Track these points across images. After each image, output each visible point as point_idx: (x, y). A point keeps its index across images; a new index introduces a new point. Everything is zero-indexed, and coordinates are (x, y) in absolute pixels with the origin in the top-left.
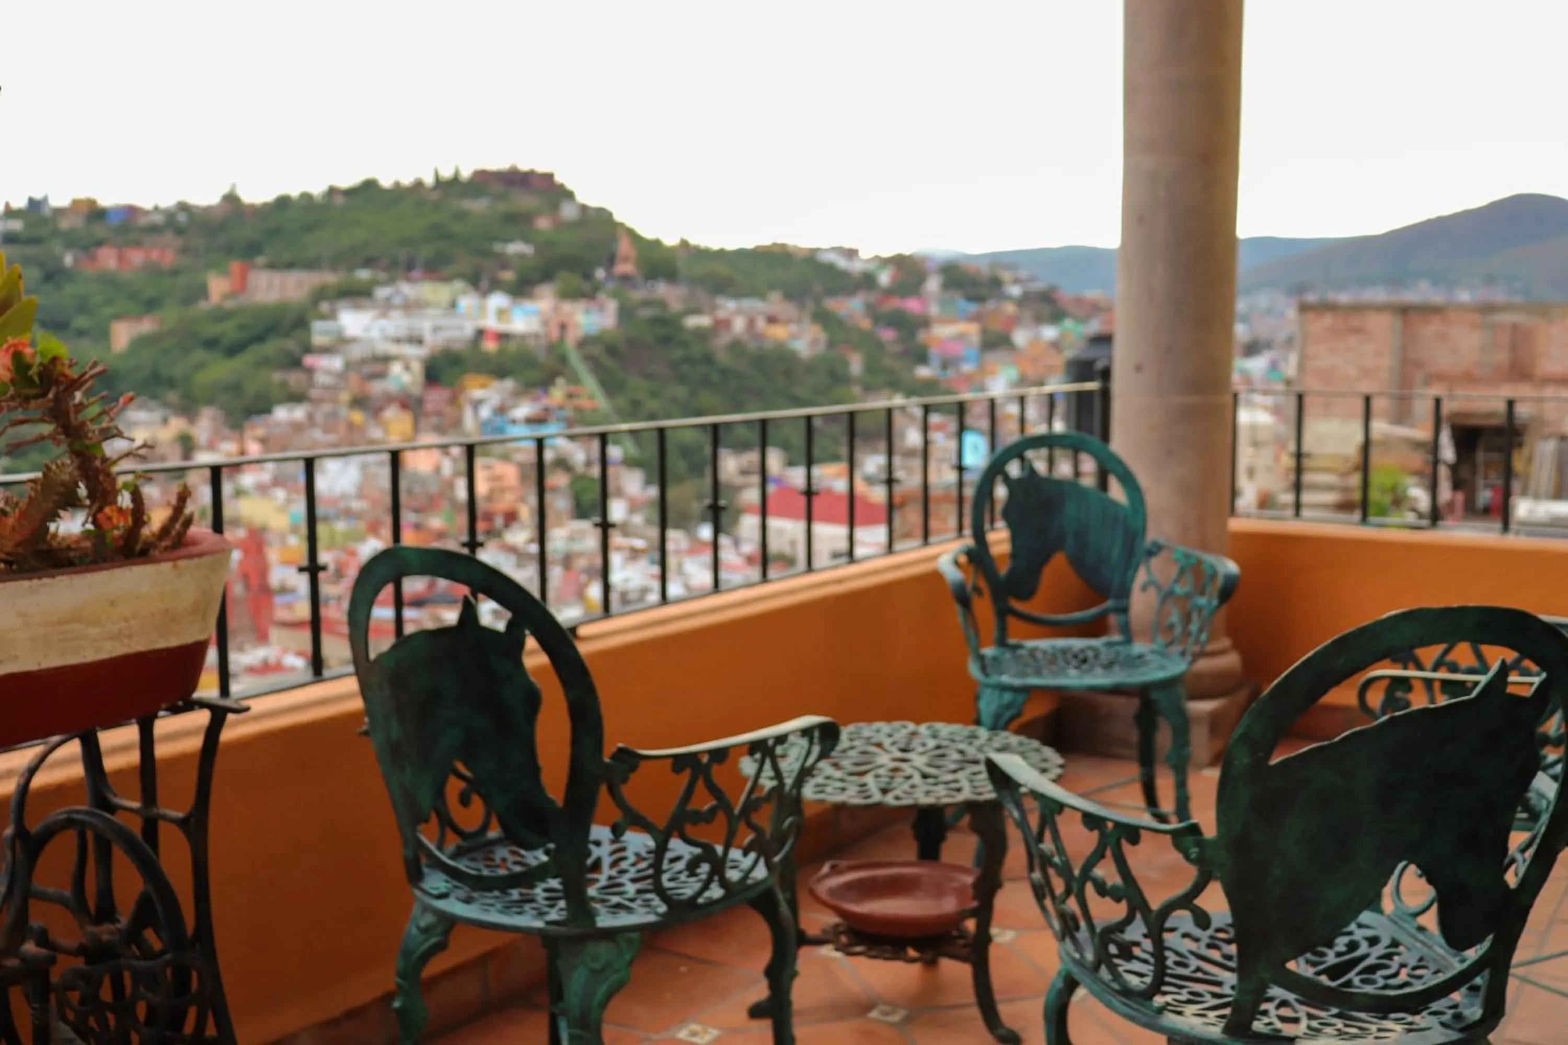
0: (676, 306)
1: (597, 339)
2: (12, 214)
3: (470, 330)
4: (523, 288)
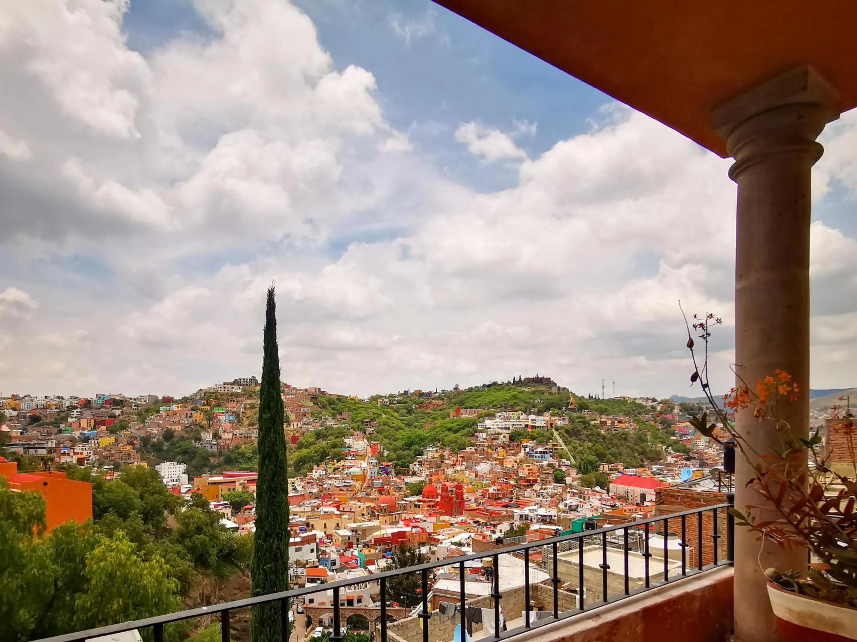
0: (588, 418)
1: (562, 428)
2: (400, 395)
3: (523, 426)
4: (540, 413)
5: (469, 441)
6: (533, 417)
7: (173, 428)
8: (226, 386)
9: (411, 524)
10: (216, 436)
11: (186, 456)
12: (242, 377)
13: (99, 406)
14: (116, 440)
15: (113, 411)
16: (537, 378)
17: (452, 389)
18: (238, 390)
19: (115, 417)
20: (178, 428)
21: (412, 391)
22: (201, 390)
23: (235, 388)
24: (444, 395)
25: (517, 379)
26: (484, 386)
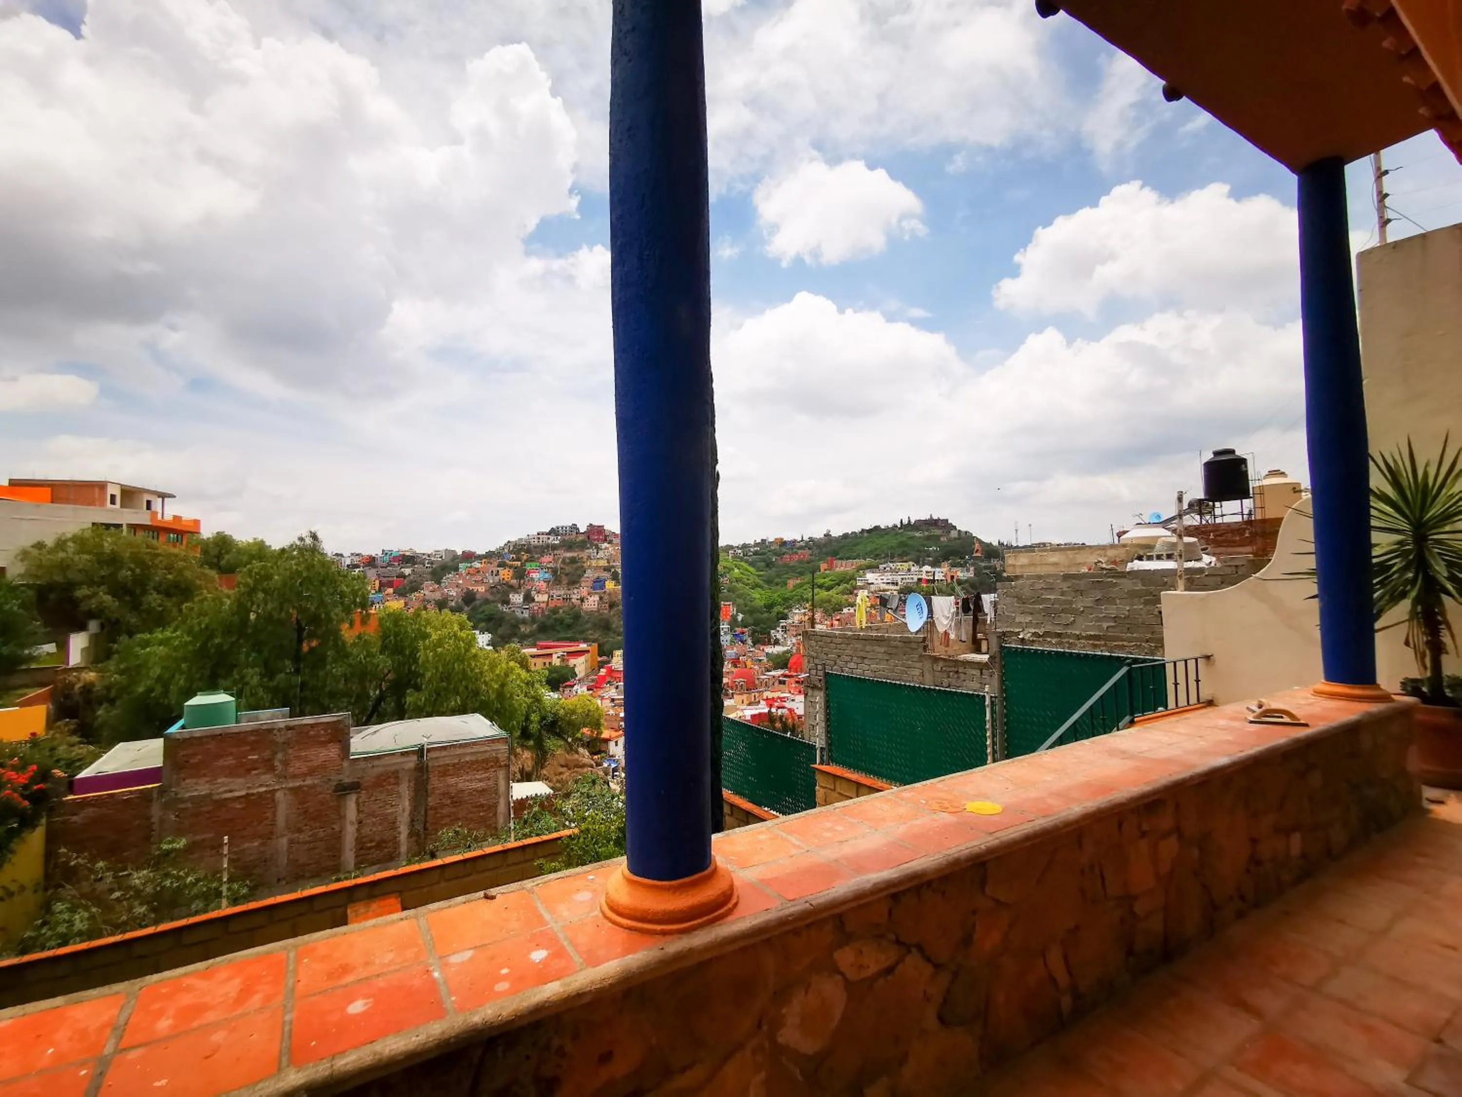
1: (966, 581)
2: (756, 545)
3: (915, 580)
4: (935, 564)
5: (846, 600)
6: (927, 568)
7: (475, 589)
8: (541, 536)
9: (776, 704)
10: (528, 598)
11: (491, 624)
12: (560, 525)
13: (385, 564)
14: (406, 604)
15: (403, 570)
16: (931, 520)
17: (822, 536)
18: (555, 541)
19: (405, 577)
20: (481, 589)
21: (771, 539)
22: (509, 542)
23: (552, 538)
24: (812, 544)
25: (905, 522)
26: (863, 530)
